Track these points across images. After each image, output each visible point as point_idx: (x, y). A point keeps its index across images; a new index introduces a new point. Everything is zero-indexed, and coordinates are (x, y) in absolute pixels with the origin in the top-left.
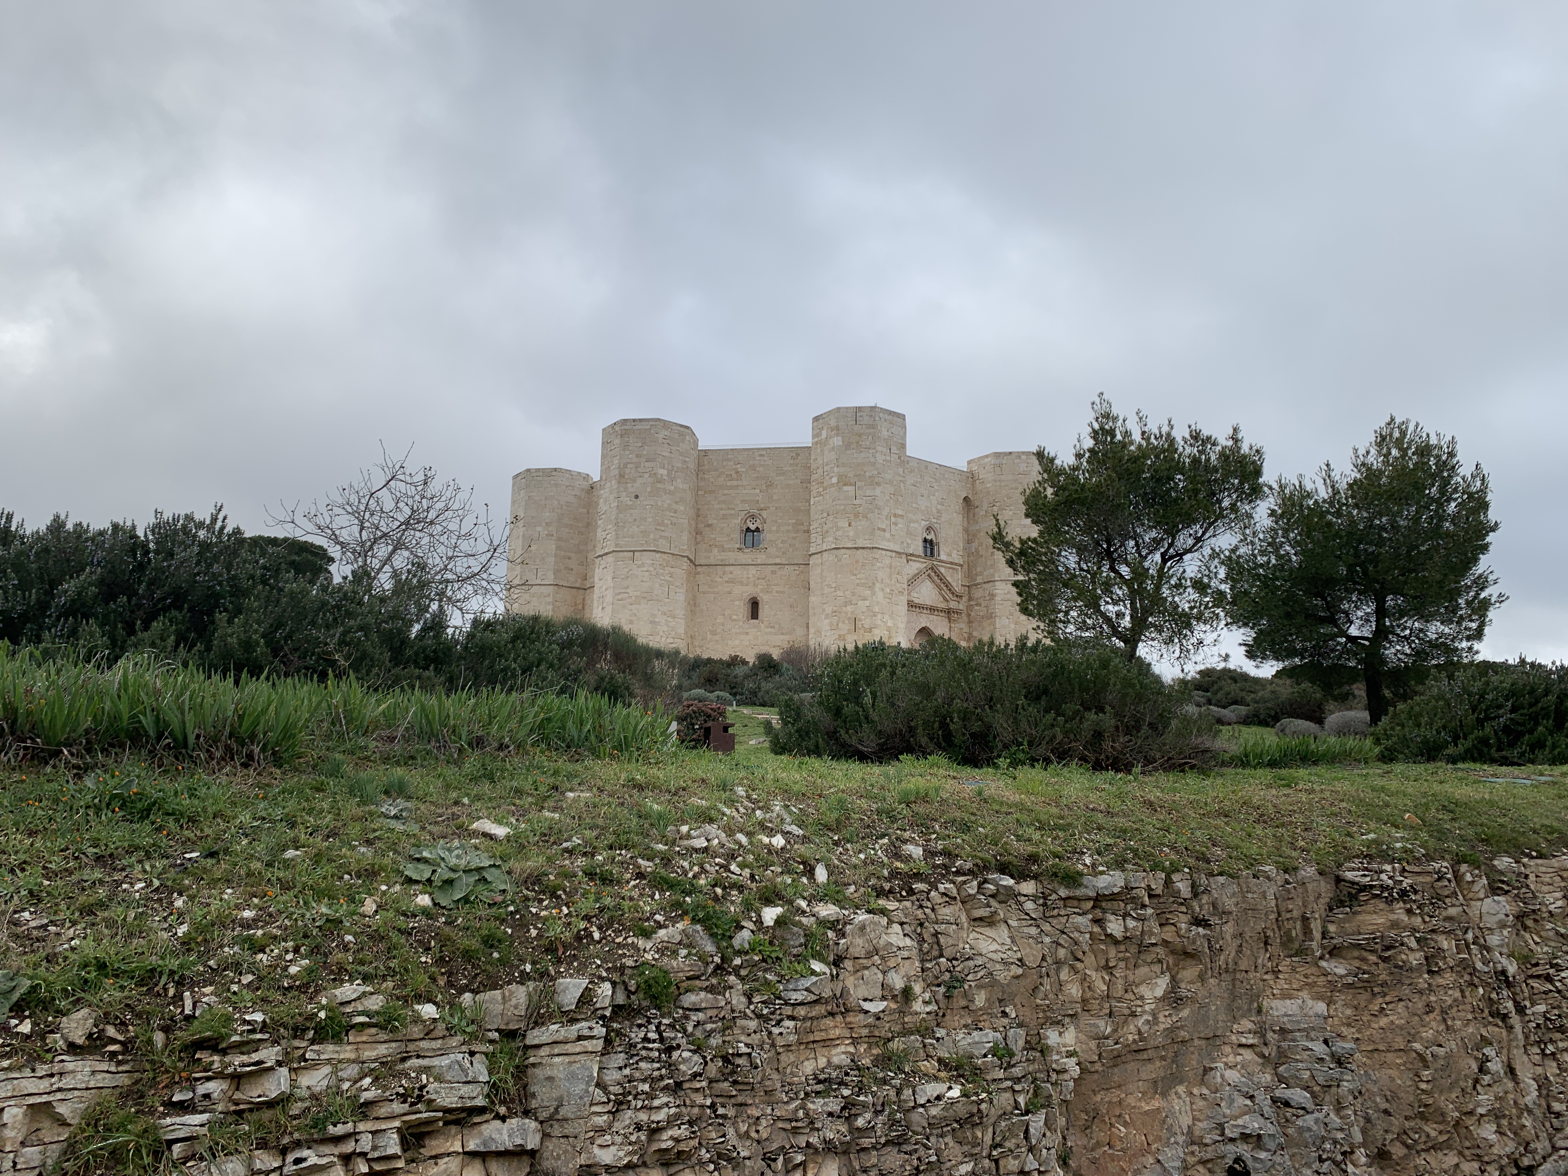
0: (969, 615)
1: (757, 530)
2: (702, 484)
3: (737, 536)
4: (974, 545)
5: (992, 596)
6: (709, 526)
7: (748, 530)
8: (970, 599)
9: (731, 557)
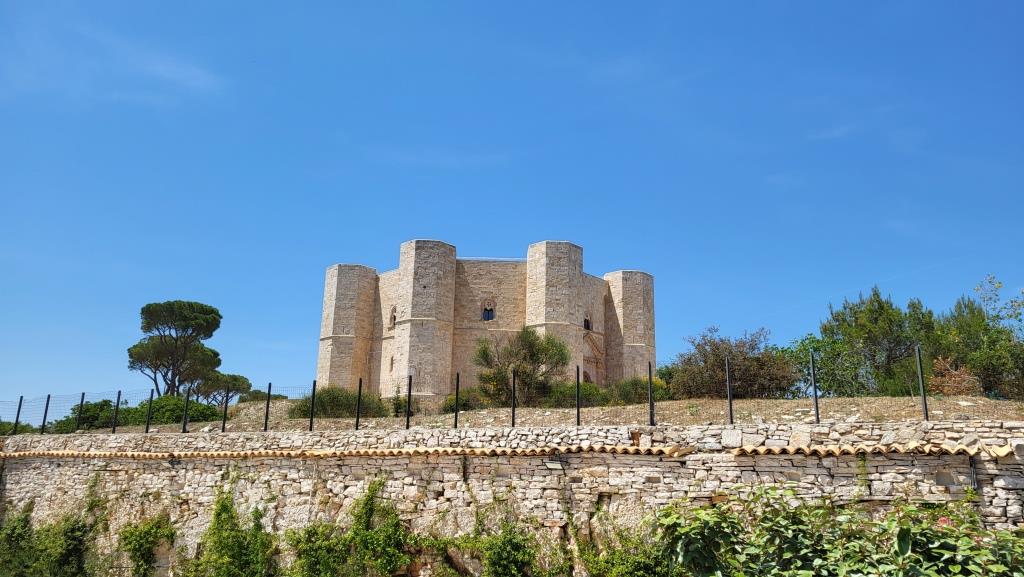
0: (606, 365)
1: (491, 310)
2: (458, 280)
3: (479, 313)
4: (610, 323)
5: (621, 354)
6: (463, 306)
7: (486, 309)
8: (607, 355)
9: (476, 325)
